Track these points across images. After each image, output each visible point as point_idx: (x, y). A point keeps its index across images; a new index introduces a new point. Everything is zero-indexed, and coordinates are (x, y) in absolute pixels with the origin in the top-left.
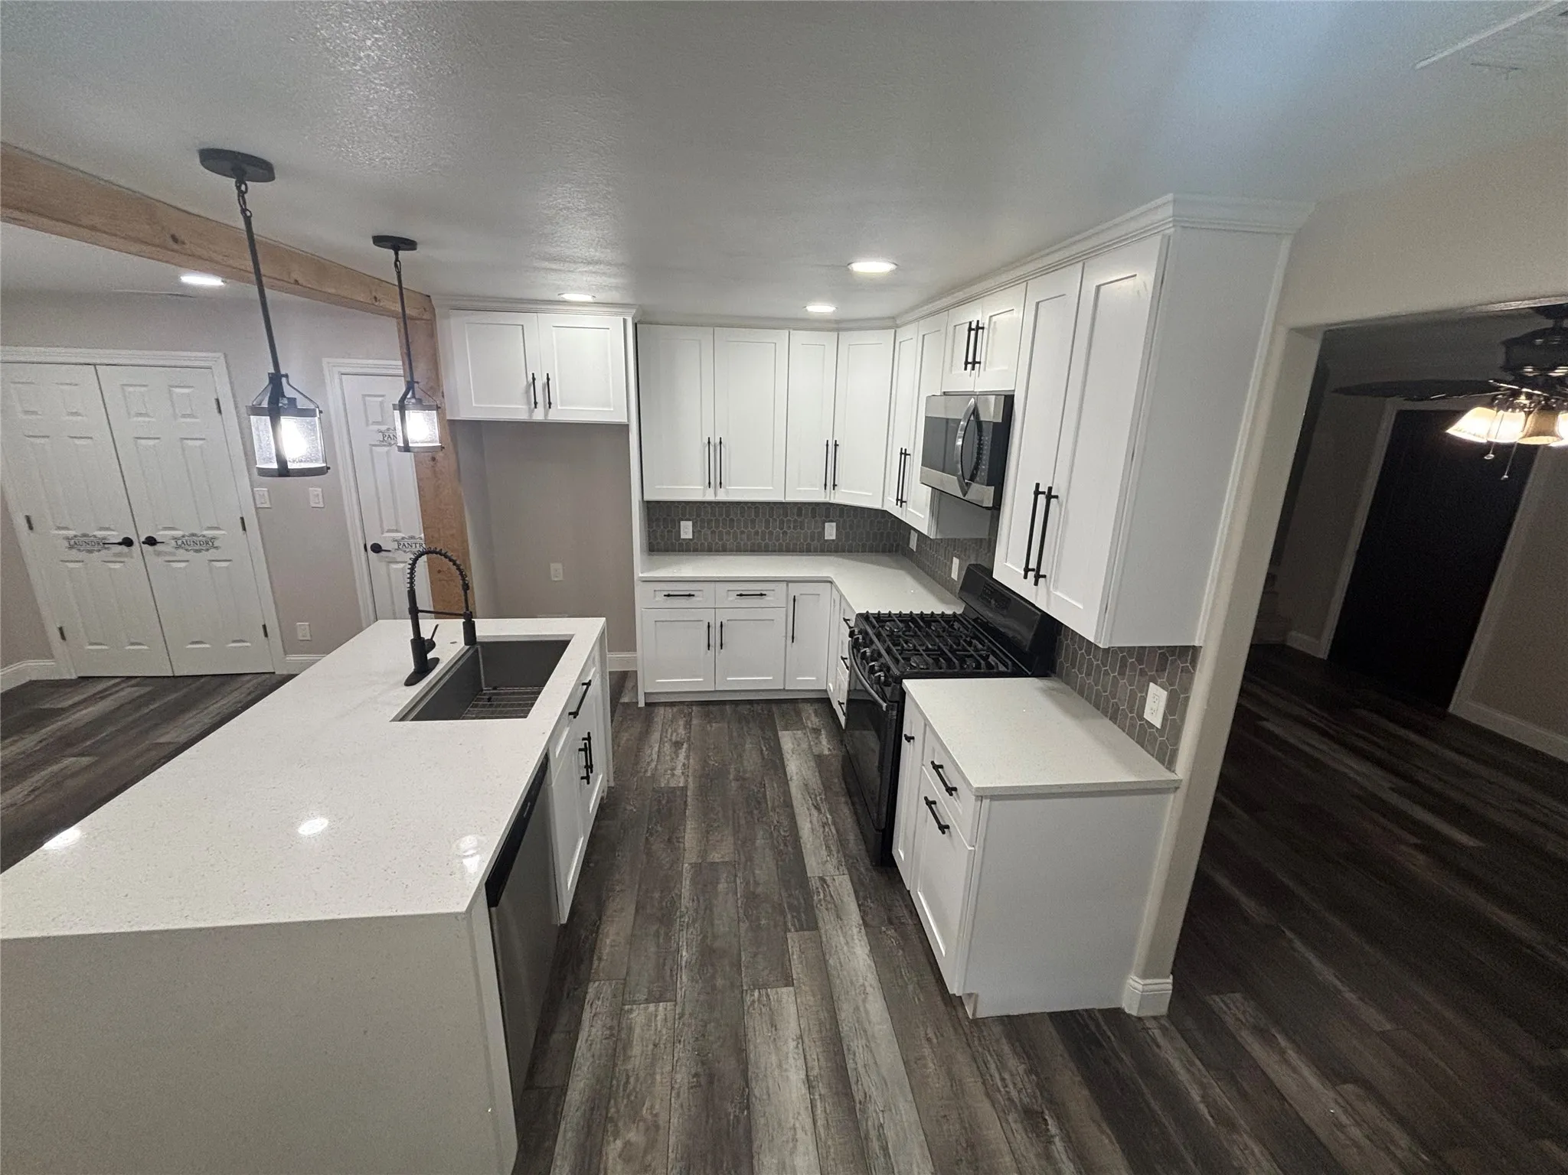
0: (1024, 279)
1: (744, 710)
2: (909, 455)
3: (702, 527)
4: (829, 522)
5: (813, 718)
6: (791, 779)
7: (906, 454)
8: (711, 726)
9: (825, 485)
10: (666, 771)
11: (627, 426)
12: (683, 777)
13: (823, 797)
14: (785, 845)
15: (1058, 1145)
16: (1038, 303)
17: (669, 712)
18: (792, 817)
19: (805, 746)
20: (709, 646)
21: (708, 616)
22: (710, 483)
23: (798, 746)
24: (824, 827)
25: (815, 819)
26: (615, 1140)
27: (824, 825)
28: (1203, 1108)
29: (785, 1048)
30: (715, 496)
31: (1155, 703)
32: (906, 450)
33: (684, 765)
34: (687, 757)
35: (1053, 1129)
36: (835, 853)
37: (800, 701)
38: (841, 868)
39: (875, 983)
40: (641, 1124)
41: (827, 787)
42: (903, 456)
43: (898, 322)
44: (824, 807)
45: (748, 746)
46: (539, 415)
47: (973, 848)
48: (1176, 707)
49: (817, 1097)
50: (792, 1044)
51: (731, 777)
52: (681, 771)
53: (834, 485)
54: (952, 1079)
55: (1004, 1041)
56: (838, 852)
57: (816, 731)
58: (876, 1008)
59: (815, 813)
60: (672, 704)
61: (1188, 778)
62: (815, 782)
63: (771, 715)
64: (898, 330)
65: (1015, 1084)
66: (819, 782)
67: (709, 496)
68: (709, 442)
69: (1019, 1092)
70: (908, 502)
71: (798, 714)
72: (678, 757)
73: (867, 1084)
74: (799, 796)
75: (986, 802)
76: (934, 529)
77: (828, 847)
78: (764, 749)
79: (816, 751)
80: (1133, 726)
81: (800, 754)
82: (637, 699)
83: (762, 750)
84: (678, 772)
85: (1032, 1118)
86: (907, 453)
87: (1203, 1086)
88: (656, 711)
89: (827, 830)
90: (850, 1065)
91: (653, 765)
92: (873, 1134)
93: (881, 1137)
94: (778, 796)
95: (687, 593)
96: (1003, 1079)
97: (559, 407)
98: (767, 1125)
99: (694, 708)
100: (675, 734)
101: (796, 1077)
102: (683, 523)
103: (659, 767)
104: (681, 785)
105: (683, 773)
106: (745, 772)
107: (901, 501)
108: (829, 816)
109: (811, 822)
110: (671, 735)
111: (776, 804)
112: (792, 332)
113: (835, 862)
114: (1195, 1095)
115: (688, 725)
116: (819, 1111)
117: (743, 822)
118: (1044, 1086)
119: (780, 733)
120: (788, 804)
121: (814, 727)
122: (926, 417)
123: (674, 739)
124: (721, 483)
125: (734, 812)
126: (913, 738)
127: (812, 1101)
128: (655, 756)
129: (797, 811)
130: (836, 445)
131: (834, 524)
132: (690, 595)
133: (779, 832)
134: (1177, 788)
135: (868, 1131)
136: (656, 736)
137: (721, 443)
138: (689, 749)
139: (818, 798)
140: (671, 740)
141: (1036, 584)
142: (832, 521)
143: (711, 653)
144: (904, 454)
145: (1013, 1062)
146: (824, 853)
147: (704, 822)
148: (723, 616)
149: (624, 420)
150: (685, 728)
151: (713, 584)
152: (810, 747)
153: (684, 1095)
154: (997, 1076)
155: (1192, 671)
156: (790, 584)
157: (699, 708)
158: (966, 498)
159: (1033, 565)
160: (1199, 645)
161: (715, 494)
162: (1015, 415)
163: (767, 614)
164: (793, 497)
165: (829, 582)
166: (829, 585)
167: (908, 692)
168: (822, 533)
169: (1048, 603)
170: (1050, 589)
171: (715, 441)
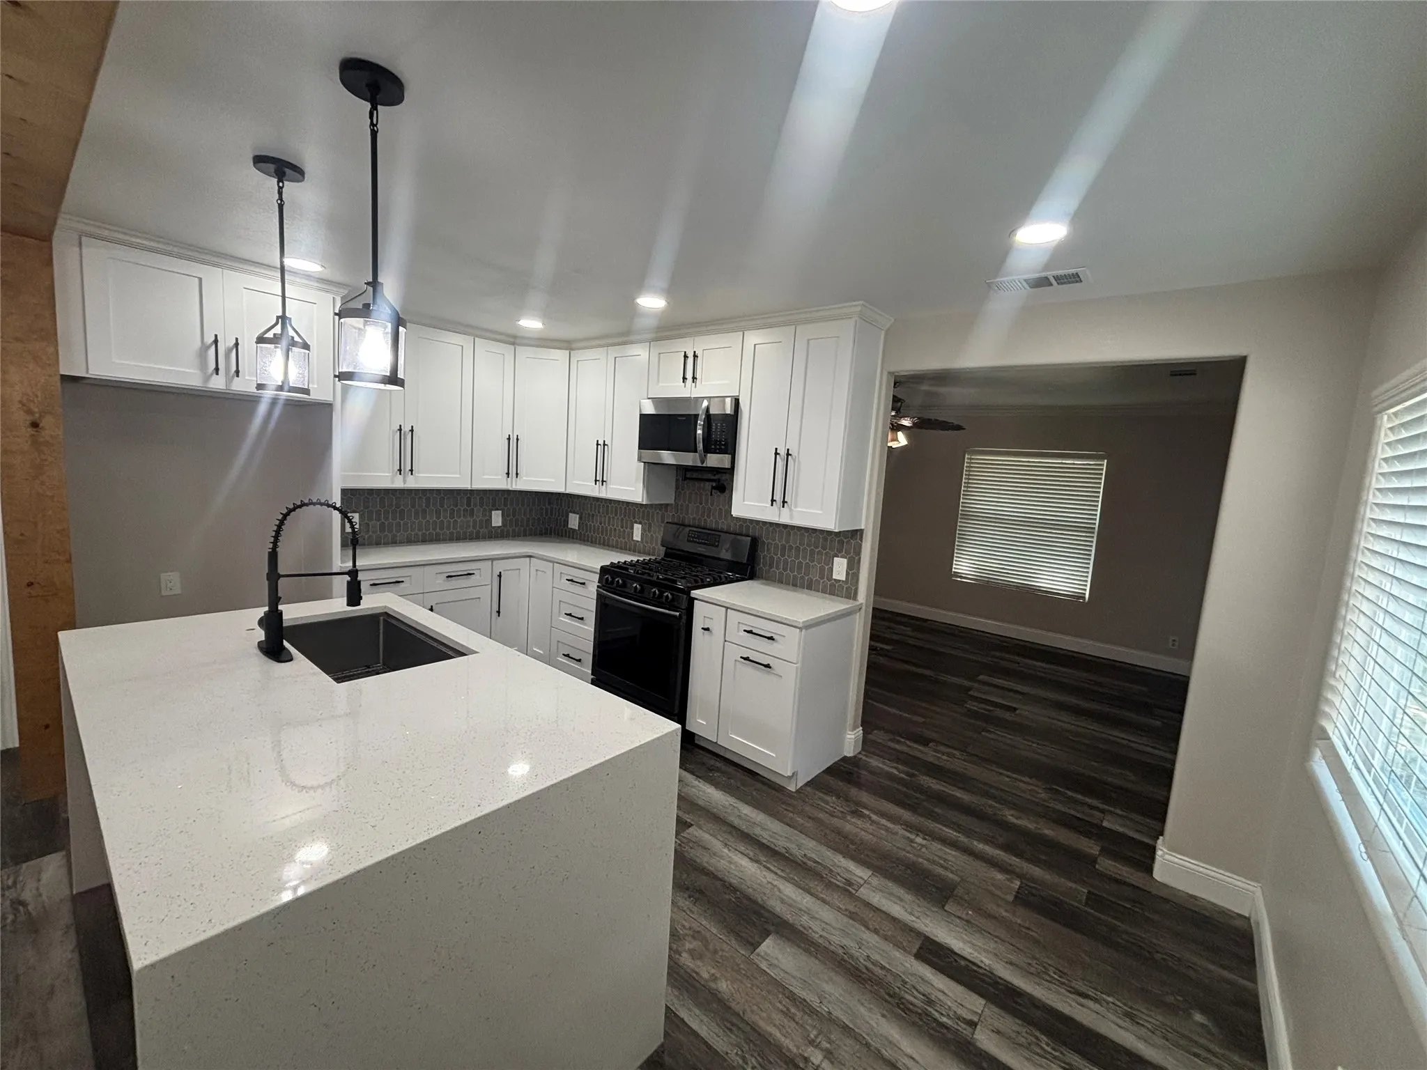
0: (741, 329)
3: (370, 519)
4: (497, 510)
7: (604, 445)
9: (508, 474)
11: (332, 406)
15: (874, 817)
22: (400, 469)
26: (680, 955)
28: (903, 776)
29: (724, 854)
30: (404, 484)
31: (840, 568)
32: (605, 441)
35: (867, 812)
39: (736, 801)
40: (686, 938)
42: (601, 446)
43: (574, 346)
46: (218, 383)
48: (853, 567)
49: (765, 863)
50: (726, 850)
53: (515, 474)
54: (813, 819)
55: (817, 792)
58: (746, 810)
61: (864, 600)
64: (573, 352)
65: (838, 806)
67: (398, 483)
68: (400, 430)
69: (842, 807)
70: (608, 482)
73: (781, 844)
75: (804, 632)
76: (646, 496)
80: (825, 586)
85: (855, 813)
86: (607, 444)
87: (896, 768)
90: (764, 841)
92: (805, 860)
93: (810, 859)
95: (396, 580)
96: (832, 807)
97: (247, 378)
98: (754, 890)
101: (744, 862)
107: (600, 481)
112: (476, 338)
114: (896, 772)
116: (772, 868)
118: (847, 799)
122: (640, 415)
124: (412, 470)
126: (709, 628)
127: (765, 866)
130: (517, 440)
131: (502, 512)
132: (398, 582)
134: (860, 609)
135: (802, 861)
137: (412, 430)
141: (782, 507)
144: (602, 444)
145: (829, 799)
148: (431, 600)
149: (329, 398)
151: (422, 569)
153: (695, 909)
154: (829, 807)
155: (861, 543)
156: (494, 562)
158: (704, 465)
159: (778, 497)
160: (863, 528)
161: (405, 482)
162: (741, 410)
163: (474, 593)
164: (479, 485)
165: (530, 557)
166: (528, 559)
167: (697, 599)
168: (489, 520)
169: (791, 517)
170: (793, 508)
171: (406, 428)
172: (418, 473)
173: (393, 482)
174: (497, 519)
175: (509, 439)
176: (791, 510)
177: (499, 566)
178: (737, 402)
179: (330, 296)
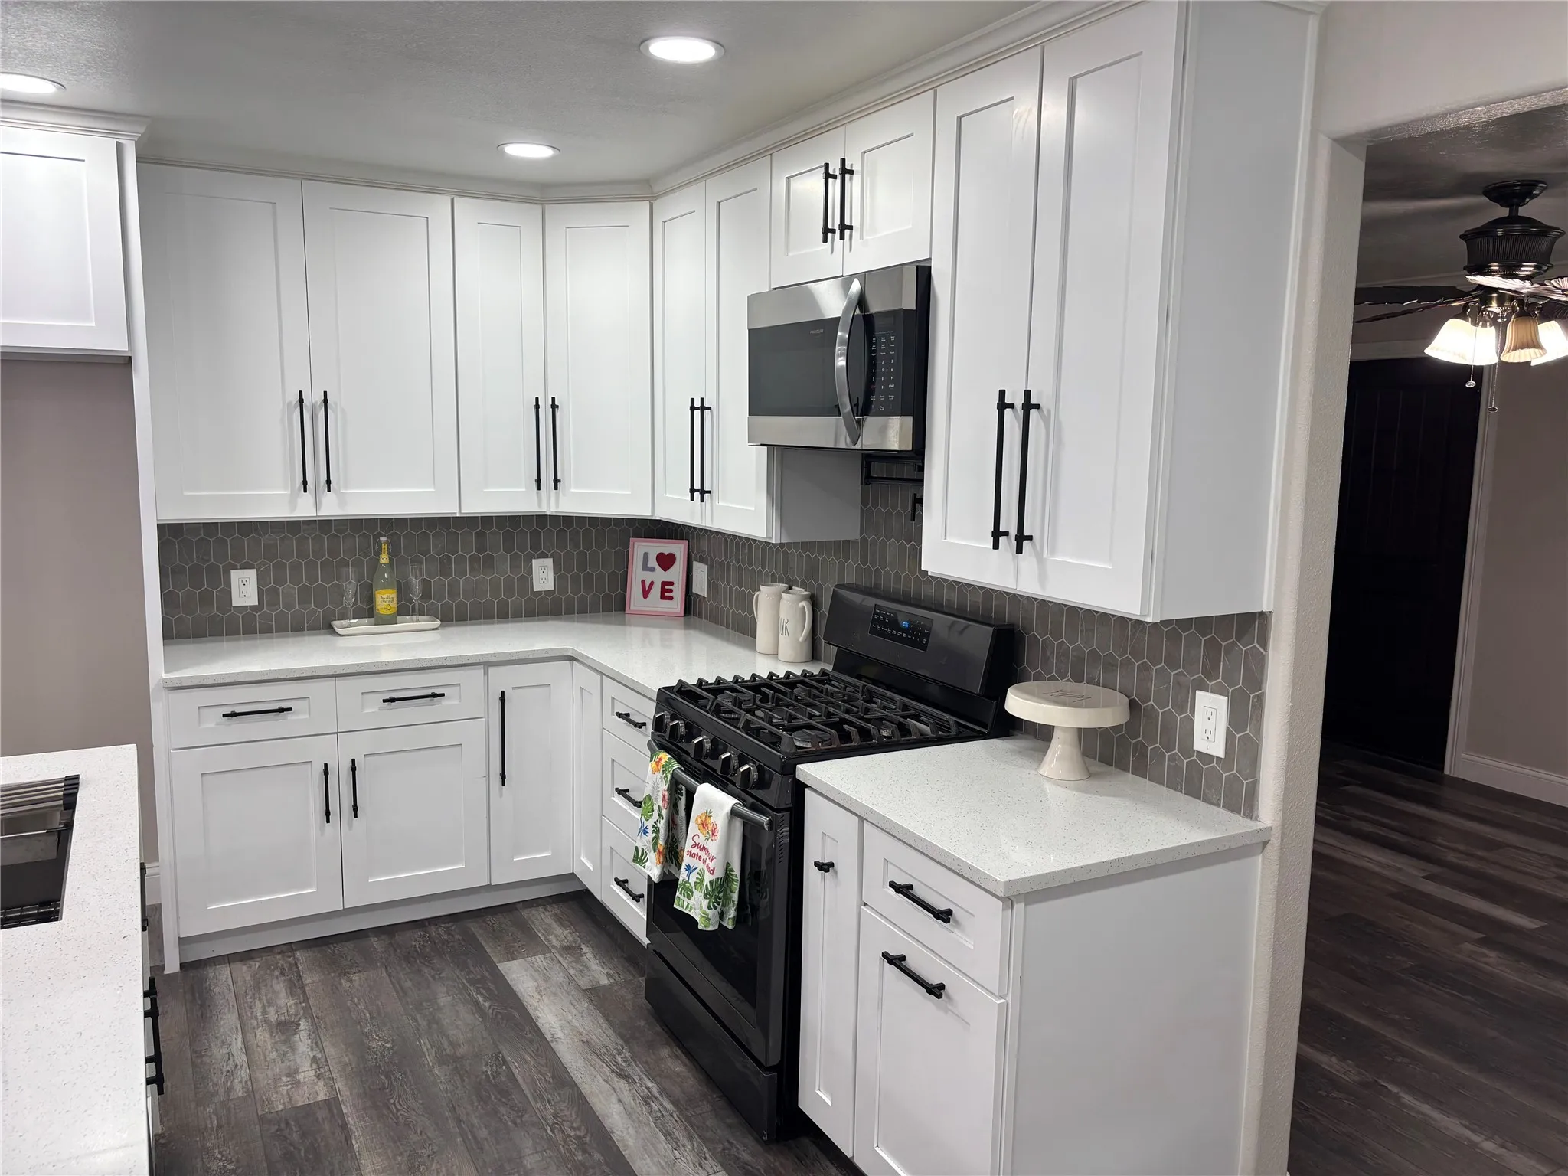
0: (931, 85)
1: (414, 939)
2: (710, 408)
3: (279, 581)
4: (539, 557)
5: (558, 930)
6: (554, 1039)
7: (703, 408)
8: (351, 981)
9: (539, 481)
10: (277, 1080)
11: (128, 361)
12: (321, 1083)
13: (628, 1055)
14: (585, 1151)
16: (960, 118)
17: (244, 972)
18: (581, 1104)
19: (559, 977)
20: (328, 813)
21: (321, 751)
22: (305, 483)
23: (546, 981)
24: (648, 1104)
25: (626, 1096)
27: (647, 1100)
30: (318, 509)
31: (1210, 721)
32: (702, 400)
33: (314, 1060)
34: (317, 1044)
36: (686, 1142)
37: (518, 906)
38: (707, 1164)
41: (628, 1036)
42: (697, 413)
43: (657, 189)
44: (636, 1071)
45: (443, 1000)
47: (1003, 1001)
48: (1245, 720)
51: (429, 1060)
52: (312, 1073)
53: (556, 481)
56: (690, 1138)
57: (571, 950)
59: (621, 1084)
60: (246, 956)
61: (1279, 823)
62: (601, 1033)
63: (471, 939)
64: (656, 203)
66: (610, 1032)
67: (304, 509)
68: (301, 401)
70: (714, 493)
71: (526, 929)
72: (293, 1049)
74: (581, 1063)
75: (1019, 907)
76: (776, 525)
77: (668, 1135)
78: (481, 999)
79: (584, 983)
81: (555, 994)
82: (162, 959)
83: (476, 1003)
84: (306, 1074)
86: (706, 405)
88: (211, 975)
89: (655, 1107)
91: (243, 1074)
94: (540, 1072)
95: (276, 706)
99: (298, 954)
100: (272, 1010)
102: (235, 575)
103: (259, 1075)
104: (322, 1097)
105: (318, 1076)
106: (454, 1045)
107: (700, 492)
108: (650, 1084)
109: (620, 1101)
110: (265, 1012)
111: (541, 1085)
112: (456, 199)
113: (690, 1157)
115: (296, 986)
117: (483, 1133)
119: (502, 967)
120: (562, 1080)
121: (565, 943)
122: (749, 330)
123: (273, 1017)
124: (328, 482)
125: (459, 1120)
126: (831, 865)
128: (241, 1058)
129: (586, 1089)
130: (554, 407)
131: (549, 562)
132: (281, 710)
133: (563, 1132)
134: (1265, 844)
136: (228, 1020)
137: (326, 401)
138: (315, 1031)
139: (619, 1059)
140: (266, 1021)
141: (1019, 550)
142: (546, 556)
143: (331, 829)
144: (699, 408)
146: (664, 1146)
147: (401, 1154)
148: (355, 747)
150: (292, 994)
151: (329, 684)
152: (571, 979)
155: (1264, 652)
156: (491, 670)
157: (309, 953)
158: (858, 446)
159: (1008, 523)
160: (1265, 609)
161: (317, 505)
162: (935, 297)
163: (447, 734)
164: (477, 505)
165: (572, 659)
166: (567, 663)
167: (808, 786)
168: (527, 579)
169: (1042, 577)
170: (1045, 555)
171: (314, 398)
172: (346, 487)
173: (293, 507)
174: (543, 575)
175: (537, 407)
176: (1040, 560)
177: (501, 679)
178: (924, 273)
179: (110, 144)
